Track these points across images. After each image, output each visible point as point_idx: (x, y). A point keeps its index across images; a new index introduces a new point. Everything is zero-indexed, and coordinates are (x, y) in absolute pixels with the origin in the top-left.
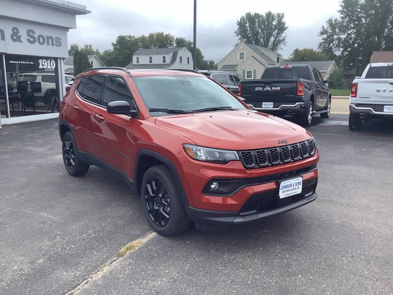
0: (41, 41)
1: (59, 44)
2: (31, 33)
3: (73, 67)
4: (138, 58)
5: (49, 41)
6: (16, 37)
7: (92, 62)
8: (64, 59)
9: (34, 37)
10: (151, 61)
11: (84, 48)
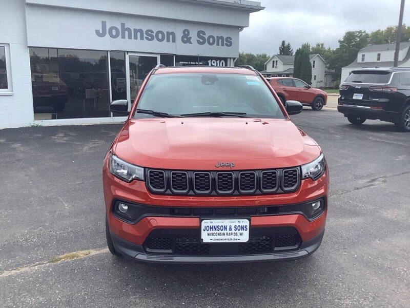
0: (211, 41)
1: (230, 44)
2: (201, 34)
3: (293, 68)
4: (363, 56)
5: (219, 41)
6: (186, 39)
7: (314, 62)
8: (234, 59)
9: (204, 38)
10: (379, 59)
11: (315, 46)
